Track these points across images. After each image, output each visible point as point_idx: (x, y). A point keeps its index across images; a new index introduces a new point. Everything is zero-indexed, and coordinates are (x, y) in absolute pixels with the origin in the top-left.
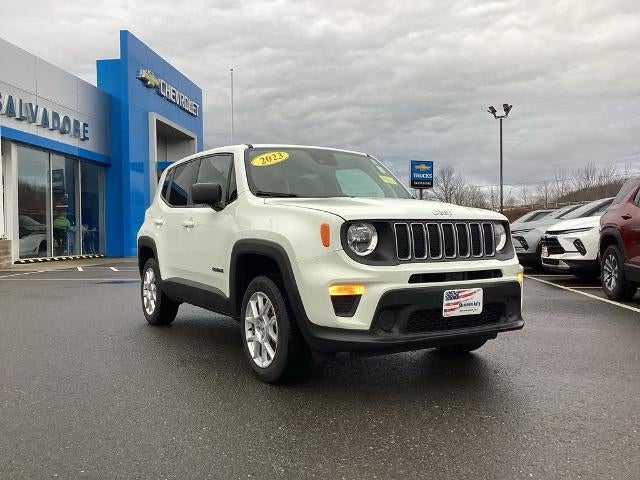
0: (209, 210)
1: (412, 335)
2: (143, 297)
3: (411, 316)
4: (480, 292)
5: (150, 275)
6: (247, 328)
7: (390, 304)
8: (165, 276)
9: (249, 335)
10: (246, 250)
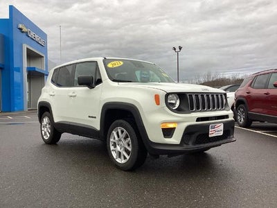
0: (86, 88)
1: (197, 146)
2: (41, 131)
3: (197, 137)
4: (222, 125)
5: (46, 120)
6: (111, 145)
7: (189, 131)
8: (56, 120)
9: (112, 148)
10: (111, 107)
